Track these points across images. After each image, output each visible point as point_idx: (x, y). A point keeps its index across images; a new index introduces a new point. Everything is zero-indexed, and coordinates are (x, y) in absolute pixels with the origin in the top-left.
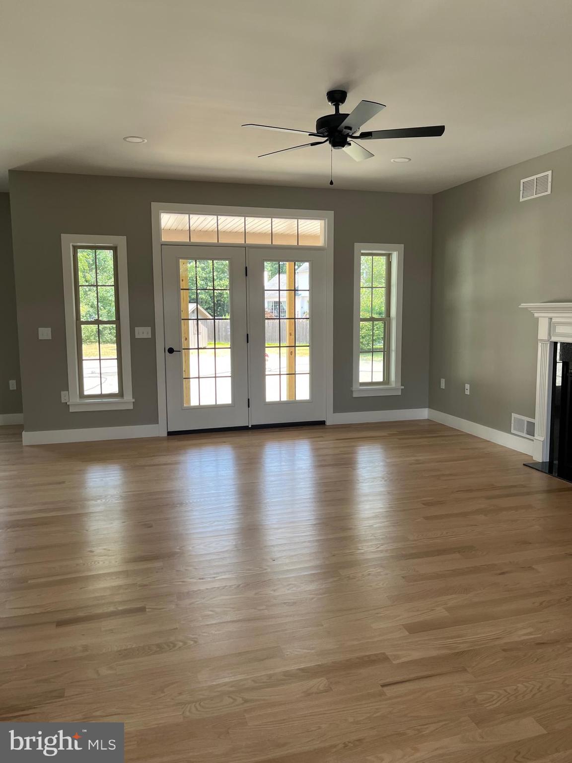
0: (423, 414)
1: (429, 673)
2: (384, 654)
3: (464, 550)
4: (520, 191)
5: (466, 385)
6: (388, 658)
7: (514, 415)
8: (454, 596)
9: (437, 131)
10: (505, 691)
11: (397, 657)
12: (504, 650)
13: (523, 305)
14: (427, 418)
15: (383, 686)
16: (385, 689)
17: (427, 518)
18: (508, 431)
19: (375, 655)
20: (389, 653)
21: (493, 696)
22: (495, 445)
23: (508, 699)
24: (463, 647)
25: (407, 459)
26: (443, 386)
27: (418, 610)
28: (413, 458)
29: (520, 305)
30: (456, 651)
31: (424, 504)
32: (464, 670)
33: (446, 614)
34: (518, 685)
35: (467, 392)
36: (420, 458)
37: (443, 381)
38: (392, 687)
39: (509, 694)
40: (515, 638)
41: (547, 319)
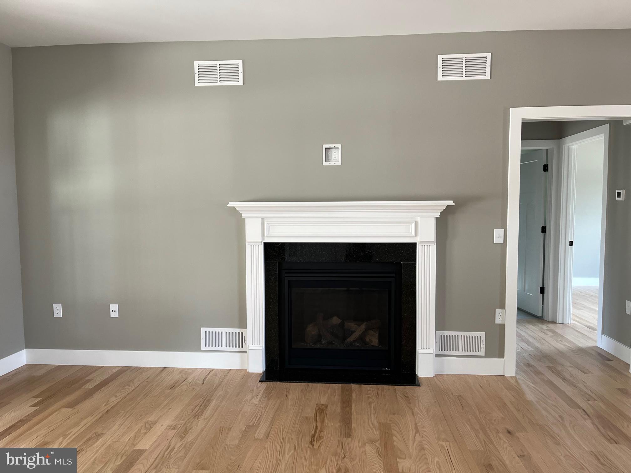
4: (195, 74)
5: (112, 305)
7: (205, 329)
13: (231, 204)
14: (25, 364)
18: (197, 349)
26: (59, 313)
37: (58, 307)
41: (260, 220)
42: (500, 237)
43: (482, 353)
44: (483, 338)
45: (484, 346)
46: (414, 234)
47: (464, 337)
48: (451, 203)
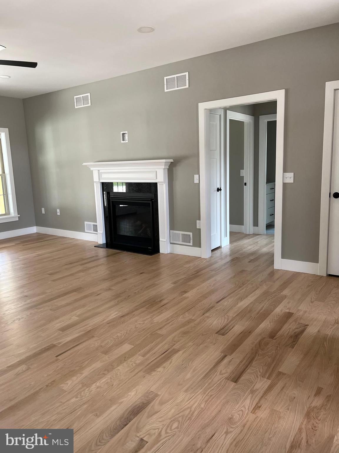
0: (33, 230)
1: (78, 343)
2: (52, 344)
3: (78, 290)
4: (75, 102)
5: (57, 210)
6: (55, 345)
7: (86, 223)
8: (79, 310)
9: (33, 65)
10: (113, 338)
11: (60, 343)
12: (108, 324)
13: (84, 164)
14: (36, 232)
15: (56, 357)
16: (58, 357)
17: (54, 281)
18: (84, 231)
19: (47, 346)
20: (55, 343)
21: (109, 342)
22: (77, 240)
23: (115, 340)
24: (89, 329)
25: (32, 255)
26: (43, 212)
27: (63, 321)
28: (34, 254)
29: (83, 164)
30: (87, 331)
31: (49, 275)
32: (93, 337)
33: (78, 318)
34: (118, 334)
35: (59, 214)
36: (39, 253)
37: (43, 209)
38: (62, 355)
39: (115, 338)
40: (111, 318)
41: (97, 171)
42: (197, 179)
43: (191, 244)
44: (191, 236)
45: (192, 240)
46: (155, 178)
47: (182, 234)
48: (172, 160)
